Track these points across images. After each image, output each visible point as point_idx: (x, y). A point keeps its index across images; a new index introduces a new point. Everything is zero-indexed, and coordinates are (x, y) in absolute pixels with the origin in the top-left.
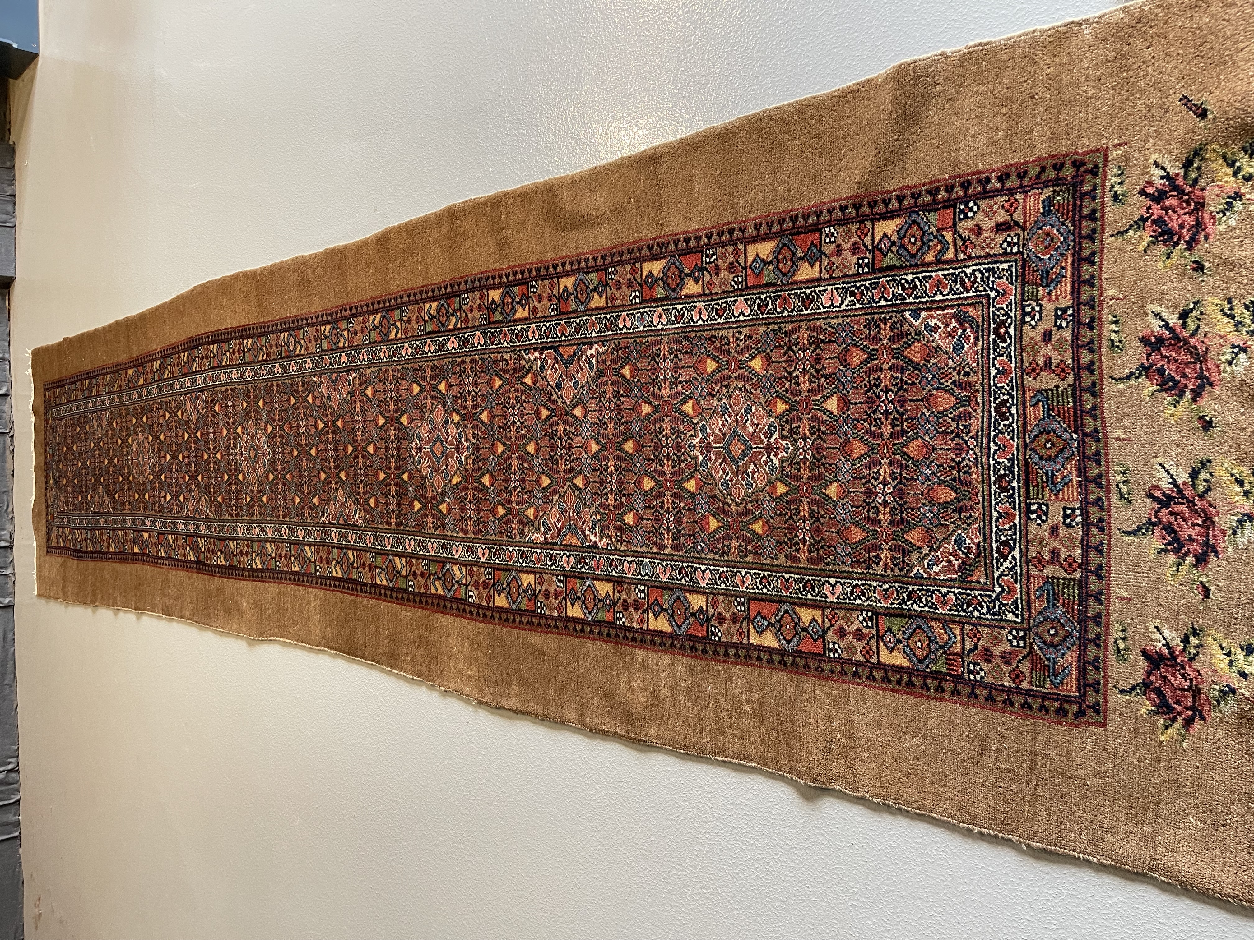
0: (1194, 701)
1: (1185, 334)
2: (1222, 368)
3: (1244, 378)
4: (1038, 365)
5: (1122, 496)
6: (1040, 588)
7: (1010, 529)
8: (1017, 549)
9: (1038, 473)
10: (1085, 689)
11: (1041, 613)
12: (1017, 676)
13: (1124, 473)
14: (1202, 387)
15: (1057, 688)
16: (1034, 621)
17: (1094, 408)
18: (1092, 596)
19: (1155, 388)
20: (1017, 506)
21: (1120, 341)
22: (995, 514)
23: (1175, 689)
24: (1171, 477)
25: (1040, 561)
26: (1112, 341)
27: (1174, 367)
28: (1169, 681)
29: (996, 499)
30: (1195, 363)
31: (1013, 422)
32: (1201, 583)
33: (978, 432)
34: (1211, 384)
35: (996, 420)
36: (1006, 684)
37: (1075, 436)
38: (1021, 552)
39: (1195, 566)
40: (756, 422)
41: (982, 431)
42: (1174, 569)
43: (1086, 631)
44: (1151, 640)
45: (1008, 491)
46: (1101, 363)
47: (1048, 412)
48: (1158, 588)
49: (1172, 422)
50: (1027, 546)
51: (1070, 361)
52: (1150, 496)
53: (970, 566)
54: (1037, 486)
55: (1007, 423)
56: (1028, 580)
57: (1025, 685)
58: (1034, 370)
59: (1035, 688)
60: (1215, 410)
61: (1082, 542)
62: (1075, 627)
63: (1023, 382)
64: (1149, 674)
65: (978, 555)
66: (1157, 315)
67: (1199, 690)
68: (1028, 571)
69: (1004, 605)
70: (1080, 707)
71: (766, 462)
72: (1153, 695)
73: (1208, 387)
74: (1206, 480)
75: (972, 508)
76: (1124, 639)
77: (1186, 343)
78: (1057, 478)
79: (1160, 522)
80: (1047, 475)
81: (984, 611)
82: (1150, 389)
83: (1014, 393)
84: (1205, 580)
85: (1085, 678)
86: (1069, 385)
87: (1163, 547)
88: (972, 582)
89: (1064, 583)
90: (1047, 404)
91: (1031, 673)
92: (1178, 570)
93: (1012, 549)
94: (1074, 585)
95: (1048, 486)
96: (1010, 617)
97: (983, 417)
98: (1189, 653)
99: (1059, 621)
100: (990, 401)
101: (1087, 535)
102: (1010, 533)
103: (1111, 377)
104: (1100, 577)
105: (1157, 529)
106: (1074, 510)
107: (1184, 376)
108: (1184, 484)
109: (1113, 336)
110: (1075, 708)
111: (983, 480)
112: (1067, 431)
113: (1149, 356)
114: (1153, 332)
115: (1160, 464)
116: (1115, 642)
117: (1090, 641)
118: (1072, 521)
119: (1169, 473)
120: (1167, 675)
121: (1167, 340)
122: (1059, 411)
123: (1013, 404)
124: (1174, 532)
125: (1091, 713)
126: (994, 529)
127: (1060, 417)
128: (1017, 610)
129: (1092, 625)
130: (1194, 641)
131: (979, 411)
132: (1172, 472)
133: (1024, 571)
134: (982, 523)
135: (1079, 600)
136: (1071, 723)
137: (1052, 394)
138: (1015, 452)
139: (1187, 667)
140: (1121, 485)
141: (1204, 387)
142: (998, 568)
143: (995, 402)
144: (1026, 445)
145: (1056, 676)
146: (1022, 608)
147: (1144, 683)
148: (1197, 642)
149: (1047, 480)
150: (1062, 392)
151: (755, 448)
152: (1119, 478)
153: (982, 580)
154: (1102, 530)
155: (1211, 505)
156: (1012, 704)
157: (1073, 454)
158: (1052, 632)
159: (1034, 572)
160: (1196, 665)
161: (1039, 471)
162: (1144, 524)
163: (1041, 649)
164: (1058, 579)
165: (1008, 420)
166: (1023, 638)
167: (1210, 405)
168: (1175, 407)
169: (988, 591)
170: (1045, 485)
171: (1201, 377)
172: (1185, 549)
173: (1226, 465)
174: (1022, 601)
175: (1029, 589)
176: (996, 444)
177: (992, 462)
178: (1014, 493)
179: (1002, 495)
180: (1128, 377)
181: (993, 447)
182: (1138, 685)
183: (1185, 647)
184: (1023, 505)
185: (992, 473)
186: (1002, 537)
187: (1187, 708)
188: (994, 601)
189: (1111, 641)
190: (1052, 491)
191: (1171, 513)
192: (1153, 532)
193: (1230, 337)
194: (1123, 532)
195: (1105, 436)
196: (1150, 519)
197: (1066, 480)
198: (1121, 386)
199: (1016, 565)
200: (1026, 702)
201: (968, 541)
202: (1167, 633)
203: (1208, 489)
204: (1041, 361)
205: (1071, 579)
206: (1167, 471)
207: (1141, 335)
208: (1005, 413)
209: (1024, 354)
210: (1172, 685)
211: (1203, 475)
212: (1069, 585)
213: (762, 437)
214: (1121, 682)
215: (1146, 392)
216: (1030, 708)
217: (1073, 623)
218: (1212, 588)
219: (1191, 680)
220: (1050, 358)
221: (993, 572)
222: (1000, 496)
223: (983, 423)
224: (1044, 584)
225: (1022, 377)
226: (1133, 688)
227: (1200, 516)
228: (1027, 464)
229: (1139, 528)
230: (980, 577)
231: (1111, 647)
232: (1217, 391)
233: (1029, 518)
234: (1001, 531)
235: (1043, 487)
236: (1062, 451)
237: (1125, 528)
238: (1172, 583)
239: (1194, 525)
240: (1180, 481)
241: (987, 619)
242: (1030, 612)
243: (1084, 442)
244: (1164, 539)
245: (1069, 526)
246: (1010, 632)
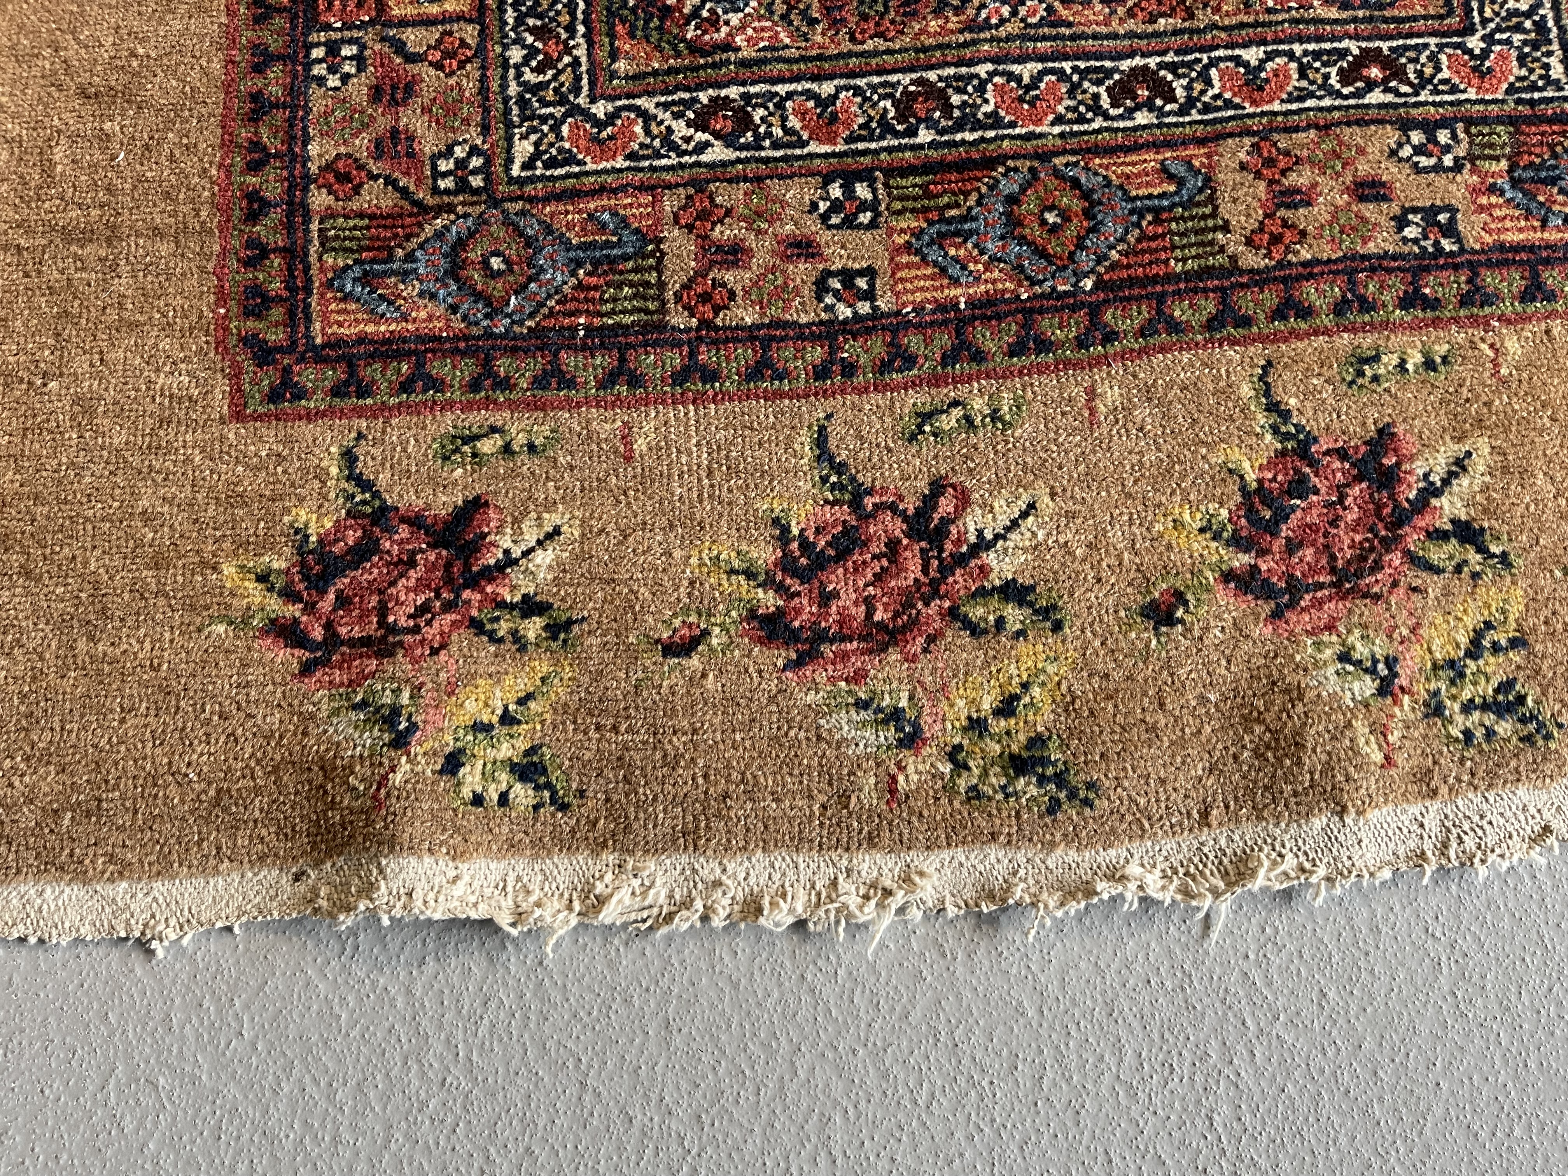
0: (352, 643)
1: (1413, 539)
2: (1325, 637)
3: (1310, 695)
4: (1283, 173)
5: (926, 417)
6: (624, 222)
7: (787, 131)
8: (730, 154)
9: (966, 194)
10: (338, 360)
11: (548, 229)
12: (344, 178)
13: (995, 416)
14: (1266, 591)
15: (329, 285)
16: (522, 213)
17: (1174, 327)
18: (622, 360)
19: (1251, 477)
20: (861, 146)
21: (1376, 379)
22: (827, 88)
23: (381, 592)
24: (997, 537)
25: (704, 215)
26: (1376, 358)
27: (1313, 517)
28: (401, 576)
29: (873, 88)
30: (1333, 570)
31: (1107, 117)
32: (706, 633)
33: (1070, 25)
34: (1277, 615)
35: (1109, 73)
36: (313, 149)
37: (1088, 284)
38: (724, 164)
39: (752, 614)
41: (1073, 38)
42: (736, 564)
43: (514, 351)
44: (516, 521)
45: (901, 117)
46: (1308, 335)
47: (1149, 210)
48: (672, 526)
49: (1158, 527)
50: (746, 179)
51: (1306, 255)
52: (938, 487)
53: (660, 28)
54: (928, 195)
55: (1105, 102)
56: (642, 188)
57: (319, 199)
58: (1270, 162)
59: (315, 226)
60: (1206, 629)
61: (777, 324)
62: (521, 323)
63: (1231, 135)
64: (415, 521)
65: (695, 48)
66: (1460, 465)
67: (392, 654)
68: (669, 186)
69: (556, 128)
70: (279, 349)
72: (352, 537)
73: (1266, 608)
74: (1000, 622)
75: (836, 24)
76: (507, 449)
77: (1388, 544)
78: (958, 247)
79: (866, 517)
80: (964, 219)
81: (529, 76)
82: (1246, 465)
83: (1195, 116)
84: (715, 641)
85: (372, 357)
86: (1234, 258)
87: (795, 531)
88: (612, 35)
89: (647, 284)
90: (1174, 205)
91: (361, 215)
92: (732, 572)
93: (729, 141)
94: (647, 312)
95: (931, 223)
96: (523, 149)
97: (1115, 36)
98: (497, 619)
99: (530, 279)
100: (1163, 53)
101: (801, 337)
102: (778, 132)
103: (1269, 363)
104: (680, 377)
105: (843, 513)
106: (870, 295)
107: (1291, 548)
108: (984, 570)
109: (1390, 360)
110: (276, 337)
111: (925, 49)
112: (1099, 262)
113: (1342, 454)
114: (1412, 458)
115: (1032, 506)
116: (493, 430)
117: (487, 363)
118: (836, 294)
119: (1008, 529)
120: (421, 569)
121: (1392, 497)
122: (1155, 237)
123: (1160, 111)
124: (842, 555)
125: (268, 379)
126: (782, 89)
127: (1139, 240)
128: (546, 166)
129: (535, 365)
130: (533, 628)
131: (1131, 25)
132: (1014, 536)
133: (668, 177)
134: (793, 53)
135: (603, 327)
136: (226, 329)
137: (1204, 217)
138: (1018, 131)
139: (450, 617)
140: (957, 412)
141: (1268, 598)
142: (666, 106)
143: (1161, 66)
144: (1044, 156)
145: (365, 279)
146: (553, 178)
147: (384, 509)
148: (531, 635)
149: (949, 221)
150: (1212, 243)
152: (978, 404)
153: (621, 65)
154: (821, 372)
155: (931, 639)
156: (254, 167)
157: (1033, 283)
158: (496, 263)
159: (669, 204)
160: (462, 639)
161: (974, 197)
162: (853, 479)
163: (439, 235)
164: (659, 268)
165: (1113, 105)
166: (463, 186)
167: (1218, 617)
168: (1202, 530)
169: (592, 84)
170: (934, 216)
171: (1295, 589)
172: (796, 586)
173: (1051, 669)
174: (576, 176)
175: (614, 191)
176: (1037, 78)
177: (982, 70)
178: (896, 134)
179: (888, 104)
180: (1273, 407)
181: (1027, 70)
182: (376, 495)
183: (512, 607)
184: (867, 160)
185: (951, 71)
186: (761, 112)
187: (329, 626)
188: (562, 101)
189: (497, 418)
190: (918, 234)
191: (893, 545)
192: (833, 504)
193: (1417, 651)
194: (822, 429)
195: (1097, 362)
196: (870, 492)
197: (954, 271)
198: (1246, 391)
199: (682, 153)
200: (265, 204)
201: (735, 19)
202: (544, 558)
203: (975, 630)
204: (1301, 178)
205: (664, 303)
206: (1014, 524)
207: (1400, 429)
208: (1134, 97)
209: (1312, 133)
210: (393, 584)
211: (1014, 615)
212: (645, 298)
214: (376, 452)
215: (1235, 454)
216: (252, 217)
217: (531, 316)
218: (695, 662)
219: (416, 630)
220: (1309, 204)
221: (650, 94)
222: (882, 97)
223: (1095, 36)
224: (637, 231)
225: (1249, 133)
226: (365, 485)
227: (896, 615)
228: (990, 163)
229: (840, 469)
230: (630, 58)
231: (476, 419)
232: (1262, 630)
233: (827, 180)
234: (780, 106)
235: (925, 210)
236: (1041, 253)
237: (836, 430)
238: (694, 561)
239: (869, 603)
240: (990, 558)
241: (504, 87)
242: (545, 200)
243: (1074, 309)
244: (818, 531)
245: (821, 287)
246: (474, 151)
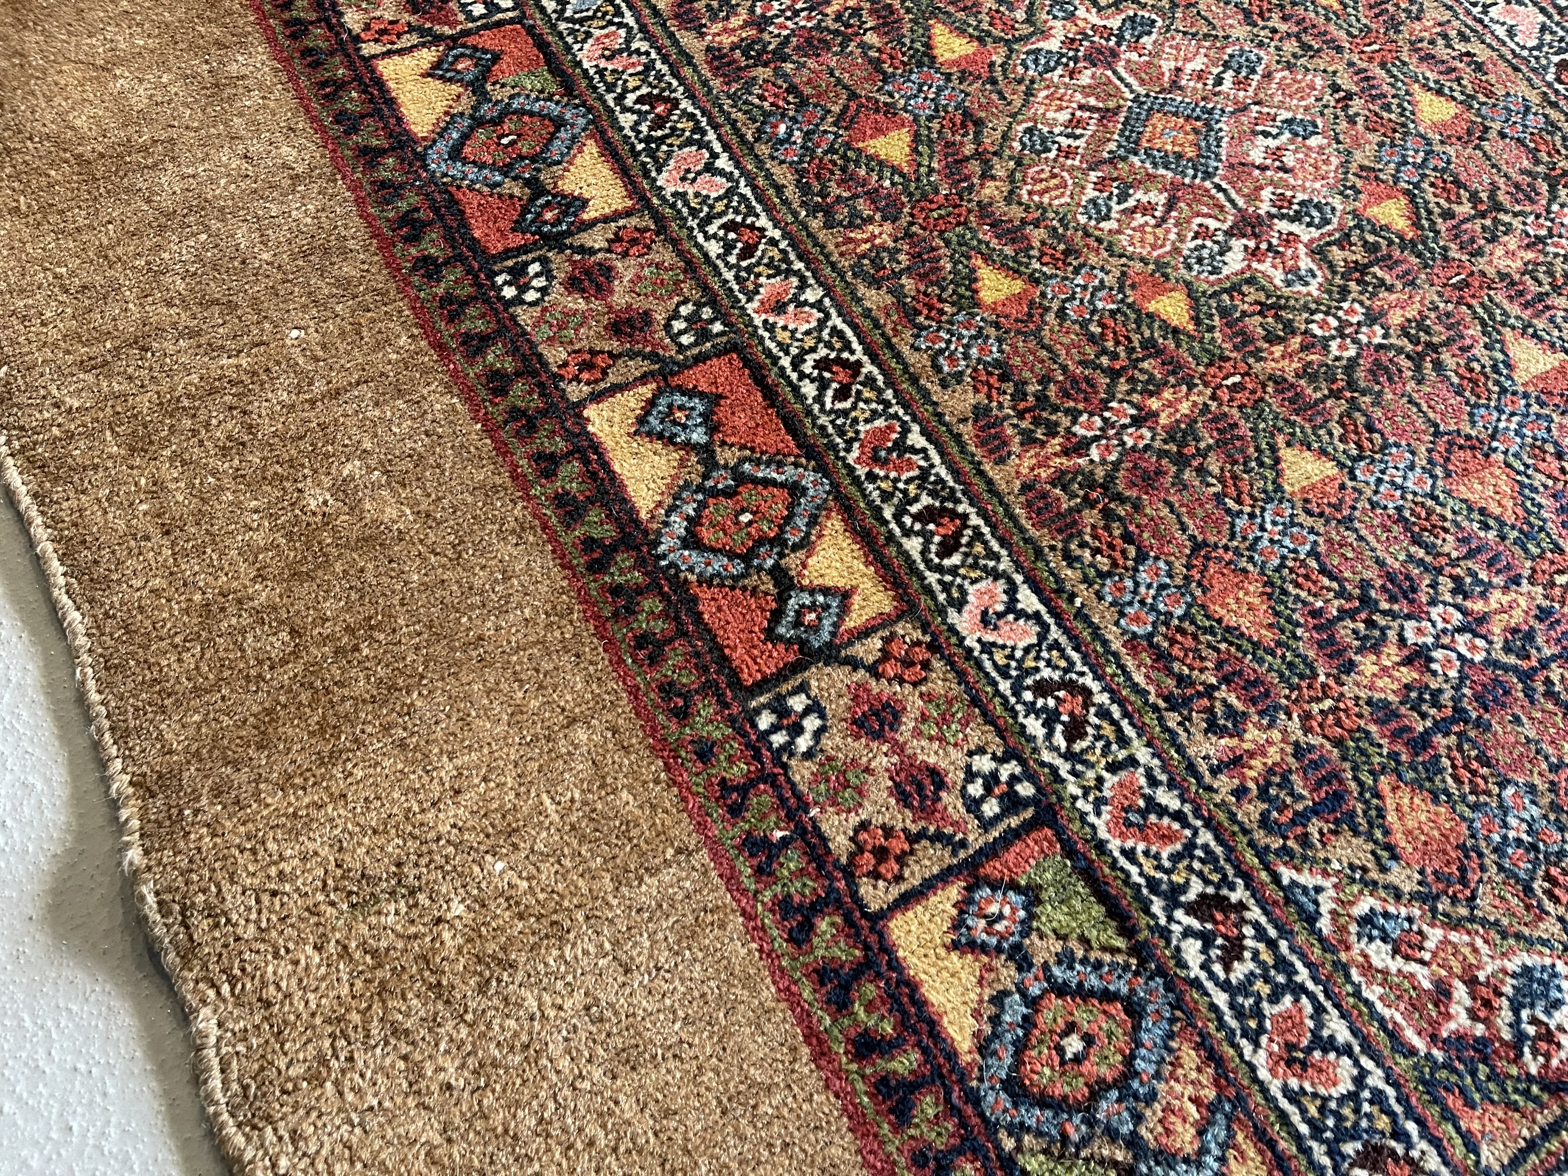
40: (1289, 160)
71: (1203, 233)
151: (1219, 188)
213: (1266, 194)
